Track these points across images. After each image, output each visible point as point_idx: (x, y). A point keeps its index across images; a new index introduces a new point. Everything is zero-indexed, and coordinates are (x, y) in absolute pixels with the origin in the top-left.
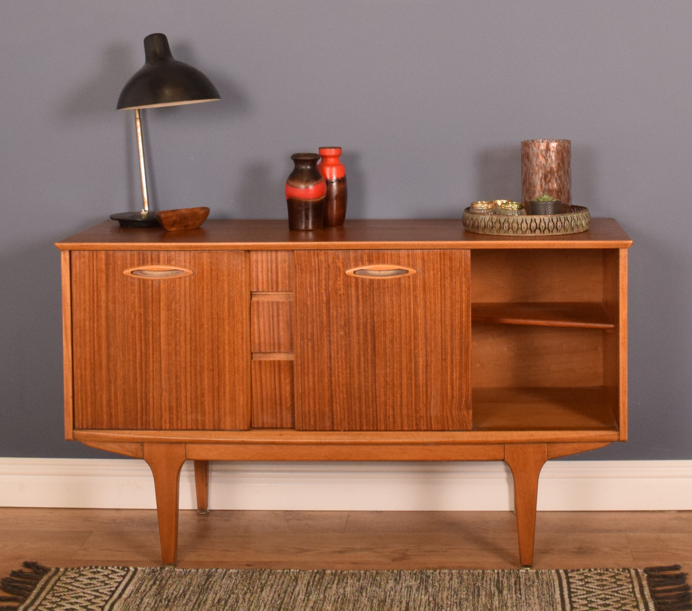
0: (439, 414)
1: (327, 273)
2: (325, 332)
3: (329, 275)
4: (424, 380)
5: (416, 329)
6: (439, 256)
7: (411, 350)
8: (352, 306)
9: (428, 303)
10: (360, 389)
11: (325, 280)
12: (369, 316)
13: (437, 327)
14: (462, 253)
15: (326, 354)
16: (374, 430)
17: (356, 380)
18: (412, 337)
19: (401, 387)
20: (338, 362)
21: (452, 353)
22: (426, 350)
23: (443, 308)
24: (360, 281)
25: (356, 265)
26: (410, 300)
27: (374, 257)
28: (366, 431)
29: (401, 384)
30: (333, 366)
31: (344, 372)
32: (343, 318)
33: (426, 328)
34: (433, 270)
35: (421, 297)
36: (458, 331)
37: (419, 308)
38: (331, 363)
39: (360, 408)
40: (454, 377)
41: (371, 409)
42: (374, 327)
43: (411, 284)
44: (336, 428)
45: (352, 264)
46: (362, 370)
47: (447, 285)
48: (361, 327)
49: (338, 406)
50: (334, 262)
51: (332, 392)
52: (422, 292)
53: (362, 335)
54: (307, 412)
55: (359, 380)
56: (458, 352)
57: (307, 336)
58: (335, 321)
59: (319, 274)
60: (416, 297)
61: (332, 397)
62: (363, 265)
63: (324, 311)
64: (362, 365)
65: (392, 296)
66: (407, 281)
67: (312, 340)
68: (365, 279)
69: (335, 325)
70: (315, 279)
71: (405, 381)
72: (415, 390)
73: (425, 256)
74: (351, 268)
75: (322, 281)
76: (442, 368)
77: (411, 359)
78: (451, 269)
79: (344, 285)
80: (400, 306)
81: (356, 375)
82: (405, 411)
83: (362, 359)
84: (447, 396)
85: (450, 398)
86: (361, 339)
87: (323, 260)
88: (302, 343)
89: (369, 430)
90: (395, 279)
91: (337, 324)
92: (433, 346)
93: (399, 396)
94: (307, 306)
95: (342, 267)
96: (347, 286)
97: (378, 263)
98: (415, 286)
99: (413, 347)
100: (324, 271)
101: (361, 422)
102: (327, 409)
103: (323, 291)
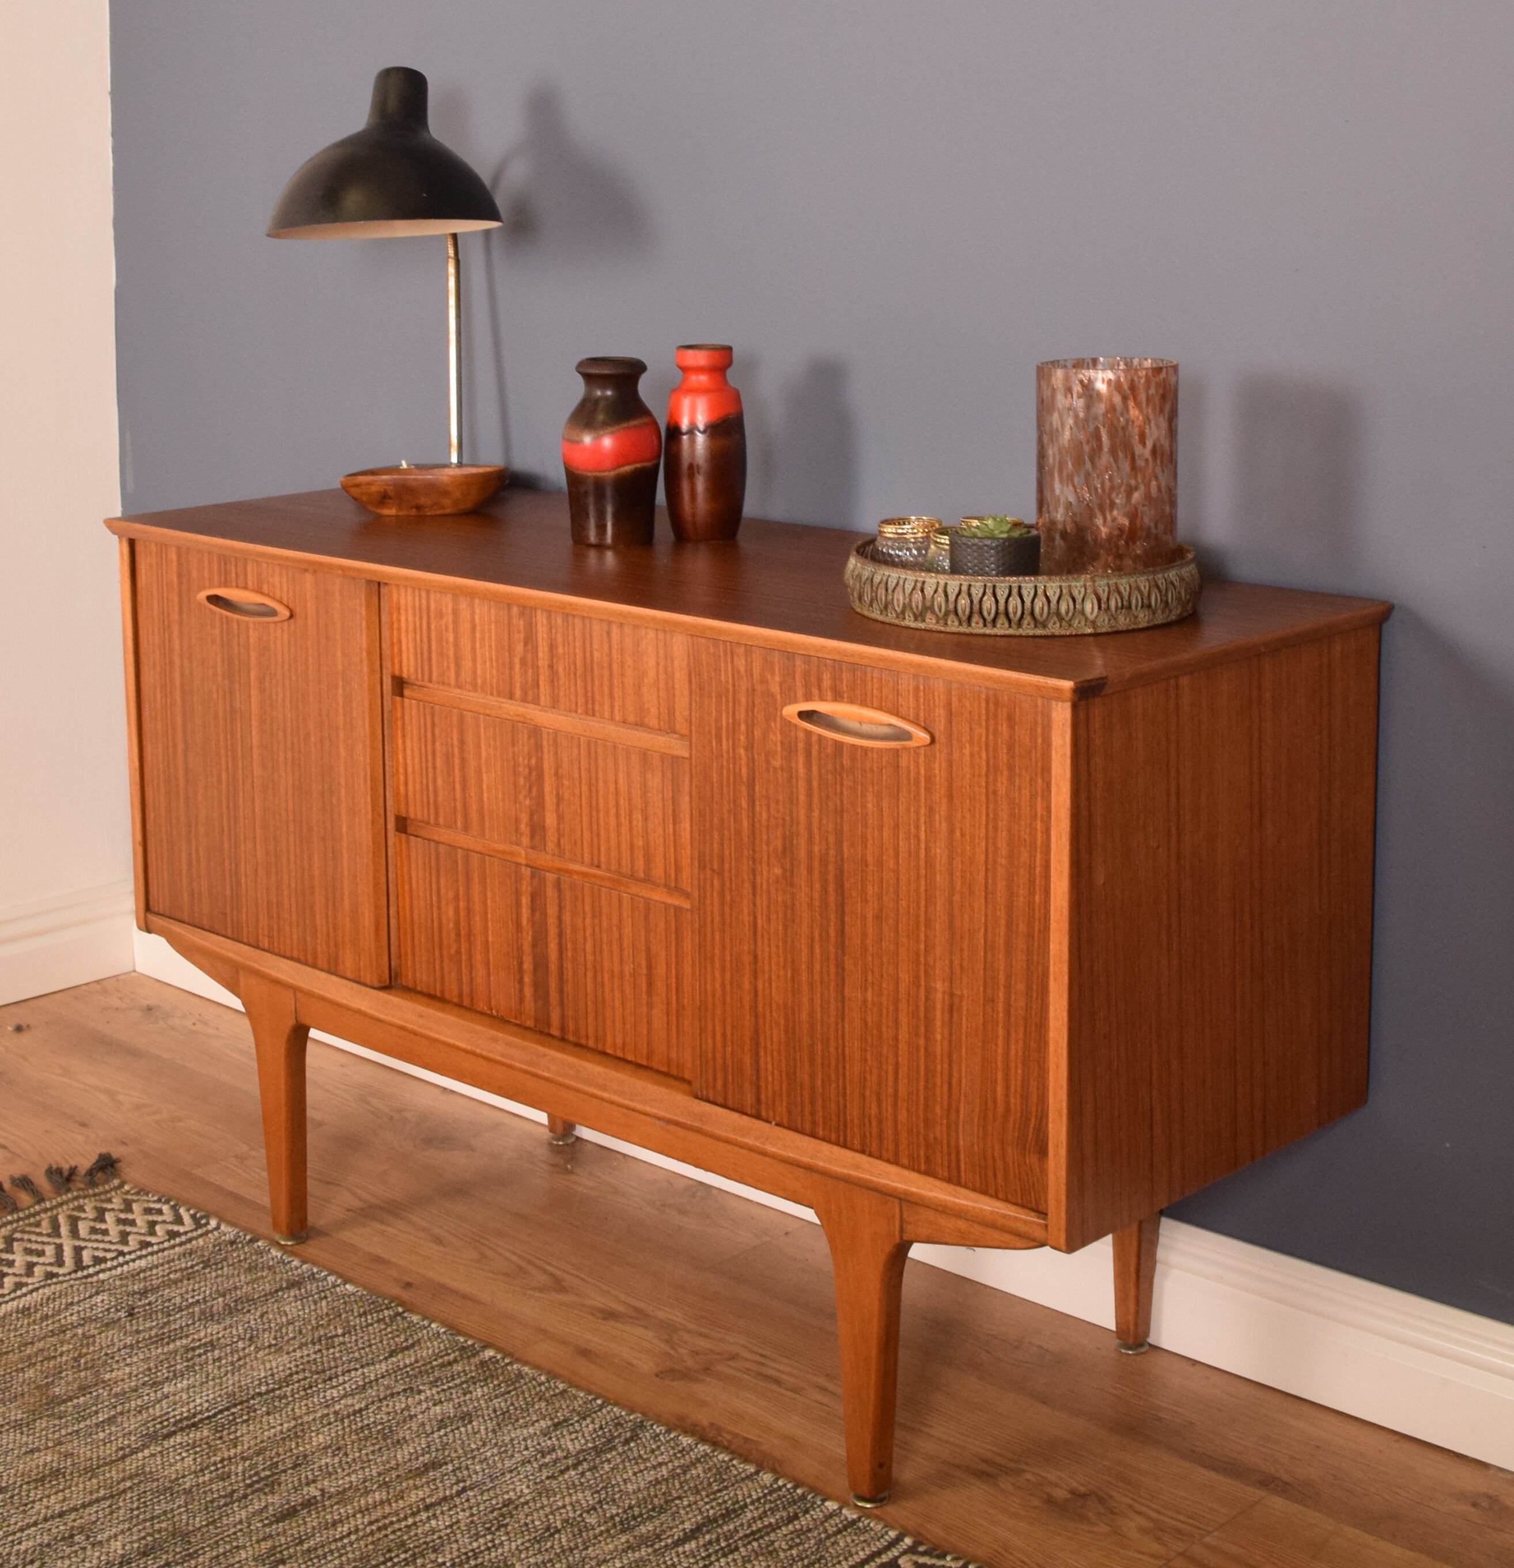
0: (976, 1148)
1: (751, 707)
2: (745, 860)
3: (753, 712)
4: (946, 1042)
5: (930, 900)
6: (983, 704)
7: (918, 955)
8: (798, 804)
9: (958, 833)
10: (812, 1026)
11: (747, 722)
12: (832, 840)
13: (976, 905)
14: (1036, 706)
15: (746, 919)
16: (837, 1144)
17: (805, 1000)
18: (922, 919)
19: (897, 1048)
20: (769, 945)
21: (1008, 987)
22: (951, 963)
23: (990, 856)
24: (814, 739)
25: (808, 698)
26: (917, 813)
27: (845, 682)
28: (823, 1139)
29: (896, 1039)
30: (759, 953)
31: (782, 972)
32: (779, 833)
33: (951, 902)
34: (971, 743)
35: (942, 810)
36: (1022, 928)
37: (938, 843)
38: (755, 943)
39: (812, 1076)
40: (1013, 1053)
41: (834, 1086)
42: (842, 871)
43: (922, 771)
44: (764, 1114)
45: (800, 693)
46: (817, 977)
47: (1002, 789)
48: (816, 864)
49: (769, 1059)
50: (764, 681)
51: (756, 1016)
52: (944, 800)
53: (817, 886)
54: (710, 1055)
55: (811, 1001)
56: (1021, 987)
57: (711, 862)
58: (765, 837)
59: (734, 704)
60: (931, 810)
61: (756, 1031)
62: (822, 699)
63: (744, 804)
64: (817, 967)
65: (879, 796)
66: (912, 762)
67: (720, 873)
68: (825, 738)
69: (765, 847)
70: (728, 718)
71: (903, 1036)
72: (926, 1067)
73: (954, 699)
74: (795, 701)
75: (739, 725)
76: (984, 1024)
77: (918, 977)
78: (1011, 748)
79: (782, 743)
80: (897, 826)
81: (805, 986)
82: (903, 1115)
83: (817, 950)
84: (995, 1102)
85: (1000, 1108)
86: (816, 895)
87: (742, 669)
88: (702, 876)
89: (830, 1142)
90: (888, 750)
91: (768, 844)
92: (965, 956)
93: (891, 1068)
94: (712, 783)
95: (778, 697)
96: (790, 750)
97: (852, 701)
98: (929, 779)
99: (922, 946)
100: (743, 700)
101: (813, 1113)
102: (747, 1060)
103: (742, 751)
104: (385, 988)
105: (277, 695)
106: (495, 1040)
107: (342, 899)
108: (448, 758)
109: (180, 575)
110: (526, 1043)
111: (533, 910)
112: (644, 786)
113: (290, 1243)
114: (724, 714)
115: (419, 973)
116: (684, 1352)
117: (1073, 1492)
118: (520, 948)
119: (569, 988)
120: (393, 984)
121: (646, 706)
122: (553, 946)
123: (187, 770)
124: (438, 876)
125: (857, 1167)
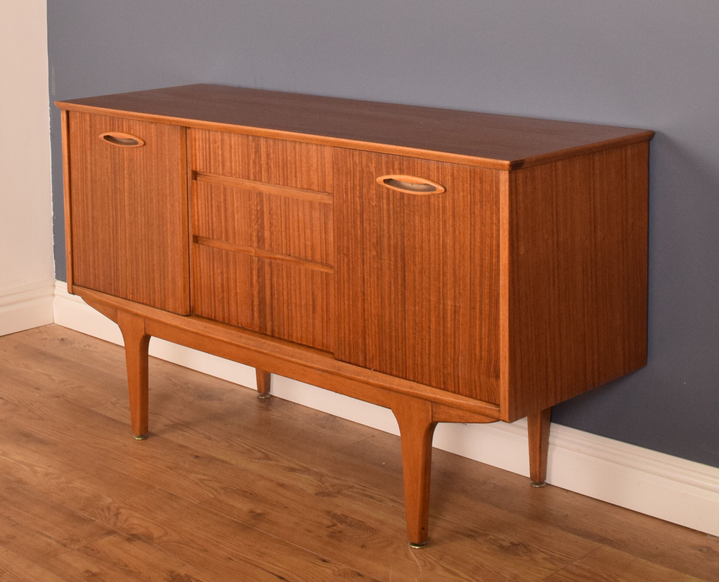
0: (467, 376)
1: (361, 179)
2: (359, 249)
3: (362, 181)
4: (453, 328)
5: (445, 264)
6: (469, 174)
7: (439, 288)
8: (383, 222)
9: (457, 232)
10: (390, 323)
11: (359, 185)
12: (399, 238)
13: (466, 265)
14: (493, 173)
15: (359, 275)
16: (402, 378)
17: (387, 312)
18: (441, 272)
19: (430, 331)
20: (370, 287)
21: (481, 302)
22: (455, 291)
23: (472, 242)
24: (391, 192)
25: (388, 173)
26: (439, 224)
27: (405, 166)
28: (396, 376)
29: (429, 328)
30: (366, 291)
31: (376, 300)
32: (375, 235)
33: (454, 264)
34: (463, 191)
35: (450, 222)
36: (487, 274)
37: (448, 236)
38: (364, 287)
39: (391, 347)
40: (483, 331)
41: (401, 351)
42: (404, 252)
43: (441, 205)
44: (368, 366)
45: (384, 171)
46: (393, 301)
47: (477, 212)
48: (392, 249)
49: (370, 340)
50: (367, 166)
51: (364, 320)
52: (451, 218)
53: (393, 259)
54: (343, 339)
55: (390, 313)
56: (487, 301)
57: (343, 250)
58: (368, 237)
59: (354, 178)
60: (445, 222)
61: (365, 327)
62: (394, 173)
63: (359, 223)
64: (393, 296)
65: (421, 217)
66: (436, 201)
67: (348, 255)
68: (396, 191)
69: (368, 243)
70: (351, 184)
71: (433, 326)
72: (444, 340)
73: (455, 171)
74: (382, 175)
75: (356, 187)
76: (470, 318)
77: (439, 299)
78: (481, 192)
79: (376, 194)
80: (429, 230)
81: (387, 306)
82: (433, 363)
83: (393, 288)
84: (475, 355)
85: (478, 358)
86: (392, 263)
87: (358, 161)
88: (339, 257)
89: (399, 377)
90: (425, 196)
91: (370, 241)
92: (461, 289)
93: (427, 341)
94: (343, 213)
95: (374, 174)
96: (379, 198)
97: (408, 174)
98: (444, 208)
99: (441, 285)
100: (358, 175)
101: (391, 364)
102: (360, 341)
103: (358, 199)
104: (187, 316)
105: (137, 181)
106: (241, 337)
107: (168, 275)
108: (219, 208)
109: (91, 127)
110: (256, 338)
111: (259, 277)
112: (311, 217)
113: (140, 439)
114: (349, 182)
115: (204, 308)
116: (328, 485)
117: (512, 543)
118: (252, 295)
119: (275, 312)
120: (191, 314)
121: (312, 181)
122: (268, 292)
123: (93, 218)
124: (213, 262)
125: (411, 388)
